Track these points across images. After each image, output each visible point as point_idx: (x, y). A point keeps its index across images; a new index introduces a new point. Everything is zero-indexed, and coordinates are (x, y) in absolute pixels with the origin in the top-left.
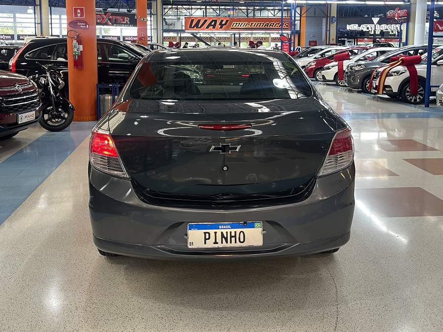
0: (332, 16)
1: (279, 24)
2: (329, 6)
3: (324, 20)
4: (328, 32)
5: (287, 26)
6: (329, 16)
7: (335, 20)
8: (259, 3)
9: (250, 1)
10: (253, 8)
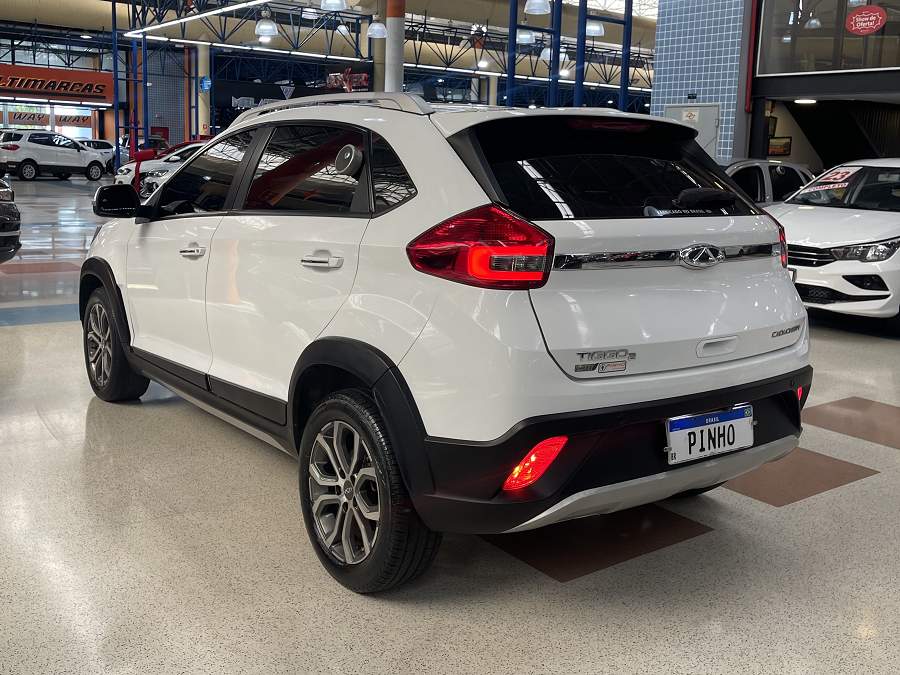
1: (81, 85)
2: (194, 54)
3: (183, 84)
4: (194, 110)
5: (101, 91)
6: (193, 75)
7: (208, 84)
8: (29, 32)
9: (5, 26)
10: (10, 42)
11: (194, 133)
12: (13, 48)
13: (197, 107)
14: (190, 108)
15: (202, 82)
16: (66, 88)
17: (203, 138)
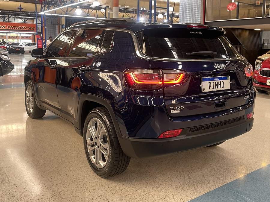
0: (62, 24)
1: (28, 28)
2: (60, 18)
3: (57, 27)
5: (34, 29)
6: (60, 24)
8: (13, 13)
9: (6, 11)
10: (8, 16)
12: (9, 18)
16: (24, 29)
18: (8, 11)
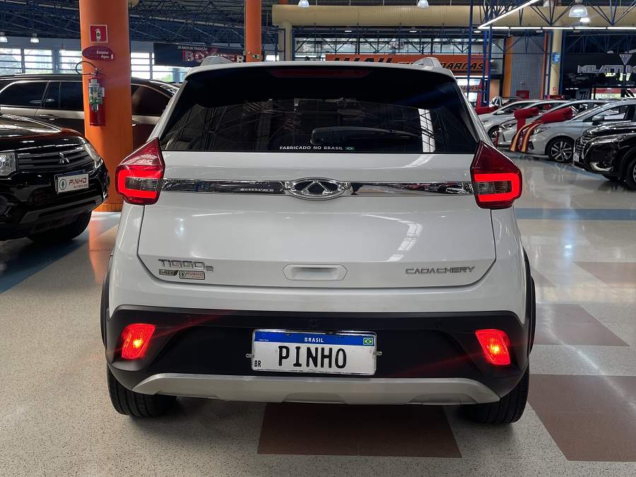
2: (550, 35)
3: (541, 59)
4: (547, 77)
6: (549, 51)
7: (558, 57)
8: (440, 32)
9: (426, 30)
10: (430, 40)
11: (546, 94)
12: (432, 43)
13: (549, 75)
14: (545, 75)
15: (554, 56)
16: (459, 67)
17: (552, 97)
18: (430, 30)
